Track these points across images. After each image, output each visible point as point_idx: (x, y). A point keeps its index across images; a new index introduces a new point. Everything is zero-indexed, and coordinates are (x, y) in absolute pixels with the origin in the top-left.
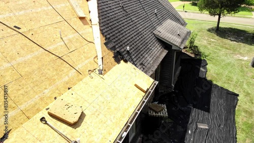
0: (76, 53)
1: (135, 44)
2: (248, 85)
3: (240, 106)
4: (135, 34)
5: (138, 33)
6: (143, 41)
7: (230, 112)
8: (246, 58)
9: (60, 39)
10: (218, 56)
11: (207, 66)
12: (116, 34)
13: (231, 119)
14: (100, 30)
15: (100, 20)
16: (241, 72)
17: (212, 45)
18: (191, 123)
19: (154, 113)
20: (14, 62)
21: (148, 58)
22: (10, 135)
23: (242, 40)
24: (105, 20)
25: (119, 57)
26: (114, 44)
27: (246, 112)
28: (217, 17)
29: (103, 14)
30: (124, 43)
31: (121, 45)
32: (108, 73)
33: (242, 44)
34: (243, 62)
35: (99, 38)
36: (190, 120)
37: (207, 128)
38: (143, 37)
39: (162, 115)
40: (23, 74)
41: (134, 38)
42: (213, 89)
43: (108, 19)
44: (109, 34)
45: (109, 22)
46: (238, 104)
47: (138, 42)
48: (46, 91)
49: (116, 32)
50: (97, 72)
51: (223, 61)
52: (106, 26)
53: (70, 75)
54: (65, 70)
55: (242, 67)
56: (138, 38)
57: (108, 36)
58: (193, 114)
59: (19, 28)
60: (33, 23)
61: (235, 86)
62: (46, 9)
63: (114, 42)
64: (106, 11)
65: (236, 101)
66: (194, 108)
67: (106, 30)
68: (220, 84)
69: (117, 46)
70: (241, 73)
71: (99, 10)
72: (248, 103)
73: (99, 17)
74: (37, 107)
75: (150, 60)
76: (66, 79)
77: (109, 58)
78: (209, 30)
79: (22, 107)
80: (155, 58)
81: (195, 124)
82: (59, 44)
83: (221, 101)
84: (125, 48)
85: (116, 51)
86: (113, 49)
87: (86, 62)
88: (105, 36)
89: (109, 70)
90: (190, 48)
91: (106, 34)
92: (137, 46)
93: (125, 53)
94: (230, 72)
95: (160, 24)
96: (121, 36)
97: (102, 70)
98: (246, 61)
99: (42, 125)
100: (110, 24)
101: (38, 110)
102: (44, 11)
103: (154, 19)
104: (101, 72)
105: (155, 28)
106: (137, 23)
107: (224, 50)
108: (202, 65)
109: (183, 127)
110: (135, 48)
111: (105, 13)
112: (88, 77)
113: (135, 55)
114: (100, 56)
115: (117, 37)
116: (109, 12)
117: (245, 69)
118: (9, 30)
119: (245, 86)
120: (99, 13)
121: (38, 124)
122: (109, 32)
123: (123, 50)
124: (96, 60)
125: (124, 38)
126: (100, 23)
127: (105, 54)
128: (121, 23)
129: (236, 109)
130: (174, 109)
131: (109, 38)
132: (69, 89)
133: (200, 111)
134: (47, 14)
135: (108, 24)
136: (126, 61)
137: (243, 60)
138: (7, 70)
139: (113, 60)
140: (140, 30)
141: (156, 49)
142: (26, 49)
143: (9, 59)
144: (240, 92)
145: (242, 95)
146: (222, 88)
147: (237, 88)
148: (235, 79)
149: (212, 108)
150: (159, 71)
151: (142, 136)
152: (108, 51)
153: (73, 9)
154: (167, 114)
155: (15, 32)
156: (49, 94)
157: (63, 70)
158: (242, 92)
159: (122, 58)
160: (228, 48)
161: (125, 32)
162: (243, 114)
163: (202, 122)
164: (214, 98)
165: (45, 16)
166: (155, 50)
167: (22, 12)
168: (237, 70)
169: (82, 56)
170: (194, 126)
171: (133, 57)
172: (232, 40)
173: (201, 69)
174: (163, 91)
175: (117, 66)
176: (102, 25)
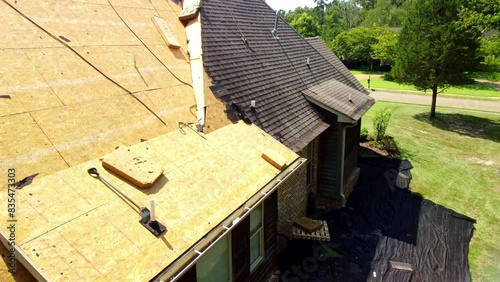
0: (158, 94)
1: (267, 102)
2: (494, 206)
3: (478, 239)
4: (268, 87)
5: (274, 87)
6: (282, 101)
7: (459, 247)
8: (490, 163)
9: (133, 67)
10: (433, 157)
11: (412, 171)
12: (233, 78)
13: (459, 259)
14: (204, 66)
15: (204, 52)
16: (481, 183)
17: (422, 139)
18: (378, 260)
19: (303, 234)
20: (53, 84)
21: (291, 128)
22: (34, 181)
23: (481, 133)
24: (214, 54)
25: (236, 113)
26: (228, 93)
27: (491, 249)
28: (430, 92)
29: (210, 45)
30: (247, 96)
31: (242, 97)
32: (214, 133)
33: (482, 140)
34: (485, 169)
35: (202, 77)
36: (377, 255)
37: (410, 269)
38: (283, 96)
39: (318, 236)
40: (67, 102)
41: (266, 92)
42: (423, 207)
43: (218, 53)
44: (219, 76)
45: (220, 58)
46: (474, 236)
47: (272, 100)
48: (102, 134)
49: (233, 75)
50: (195, 128)
51: (444, 164)
52: (215, 63)
53: (146, 121)
54: (138, 113)
55: (482, 176)
56: (273, 95)
57: (218, 78)
58: (383, 246)
59: (68, 41)
60: (90, 38)
61: (468, 206)
62: (113, 23)
63: (229, 90)
64: (216, 42)
65: (470, 230)
66: (384, 235)
67: (214, 68)
68: (436, 200)
69: (232, 97)
70: (480, 186)
71: (203, 38)
72: (495, 236)
73: (203, 47)
74: (85, 153)
75: (295, 131)
76: (139, 125)
77: (216, 111)
78: (417, 117)
79: (60, 147)
80: (304, 131)
81: (385, 262)
82: (130, 75)
83: (440, 228)
84: (248, 103)
85: (230, 104)
86: (224, 98)
87: (177, 109)
88: (213, 77)
89: (216, 128)
90: (379, 139)
91: (213, 74)
92: (270, 106)
93: (247, 110)
94: (457, 182)
95: (316, 82)
96: (241, 84)
97: (204, 126)
98: (490, 166)
99: (90, 179)
100: (223, 62)
101: (86, 159)
102: (110, 25)
103: (304, 72)
104: (200, 129)
105: (305, 87)
106: (273, 72)
107: (446, 148)
108: (402, 168)
109: (361, 266)
110: (266, 107)
111: (214, 44)
112: (178, 131)
113: (267, 118)
114: (201, 105)
115: (233, 83)
116: (221, 44)
117: (489, 180)
118: (52, 40)
119: (488, 206)
120: (203, 42)
121: (84, 176)
122: (220, 73)
123: (244, 105)
124: (193, 110)
125: (246, 88)
126: (204, 57)
127: (209, 103)
128: (242, 64)
129: (471, 243)
130: (343, 236)
131: (219, 82)
132: (142, 140)
133: (396, 241)
134: (115, 31)
135: (219, 61)
136: (248, 122)
137: (485, 166)
138: (41, 91)
139: (224, 115)
140: (277, 83)
141: (307, 118)
142: (75, 70)
143: (47, 79)
144: (478, 216)
145: (483, 221)
146: (441, 207)
147: (471, 208)
148: (467, 194)
149: (420, 239)
150: (316, 167)
151: (278, 272)
152: (215, 100)
153: (159, 31)
154: (328, 235)
155: (60, 45)
156: (108, 140)
157: (133, 112)
158: (482, 216)
159: (242, 118)
160: (455, 145)
161: (249, 79)
162: (485, 252)
163: (401, 260)
164: (424, 221)
165: (111, 33)
166: (304, 120)
167: (75, 21)
168: (472, 181)
169: (170, 101)
170: (385, 265)
171: (263, 120)
172: (461, 134)
173: (401, 174)
174: (324, 207)
175: (232, 125)
176: (207, 59)
